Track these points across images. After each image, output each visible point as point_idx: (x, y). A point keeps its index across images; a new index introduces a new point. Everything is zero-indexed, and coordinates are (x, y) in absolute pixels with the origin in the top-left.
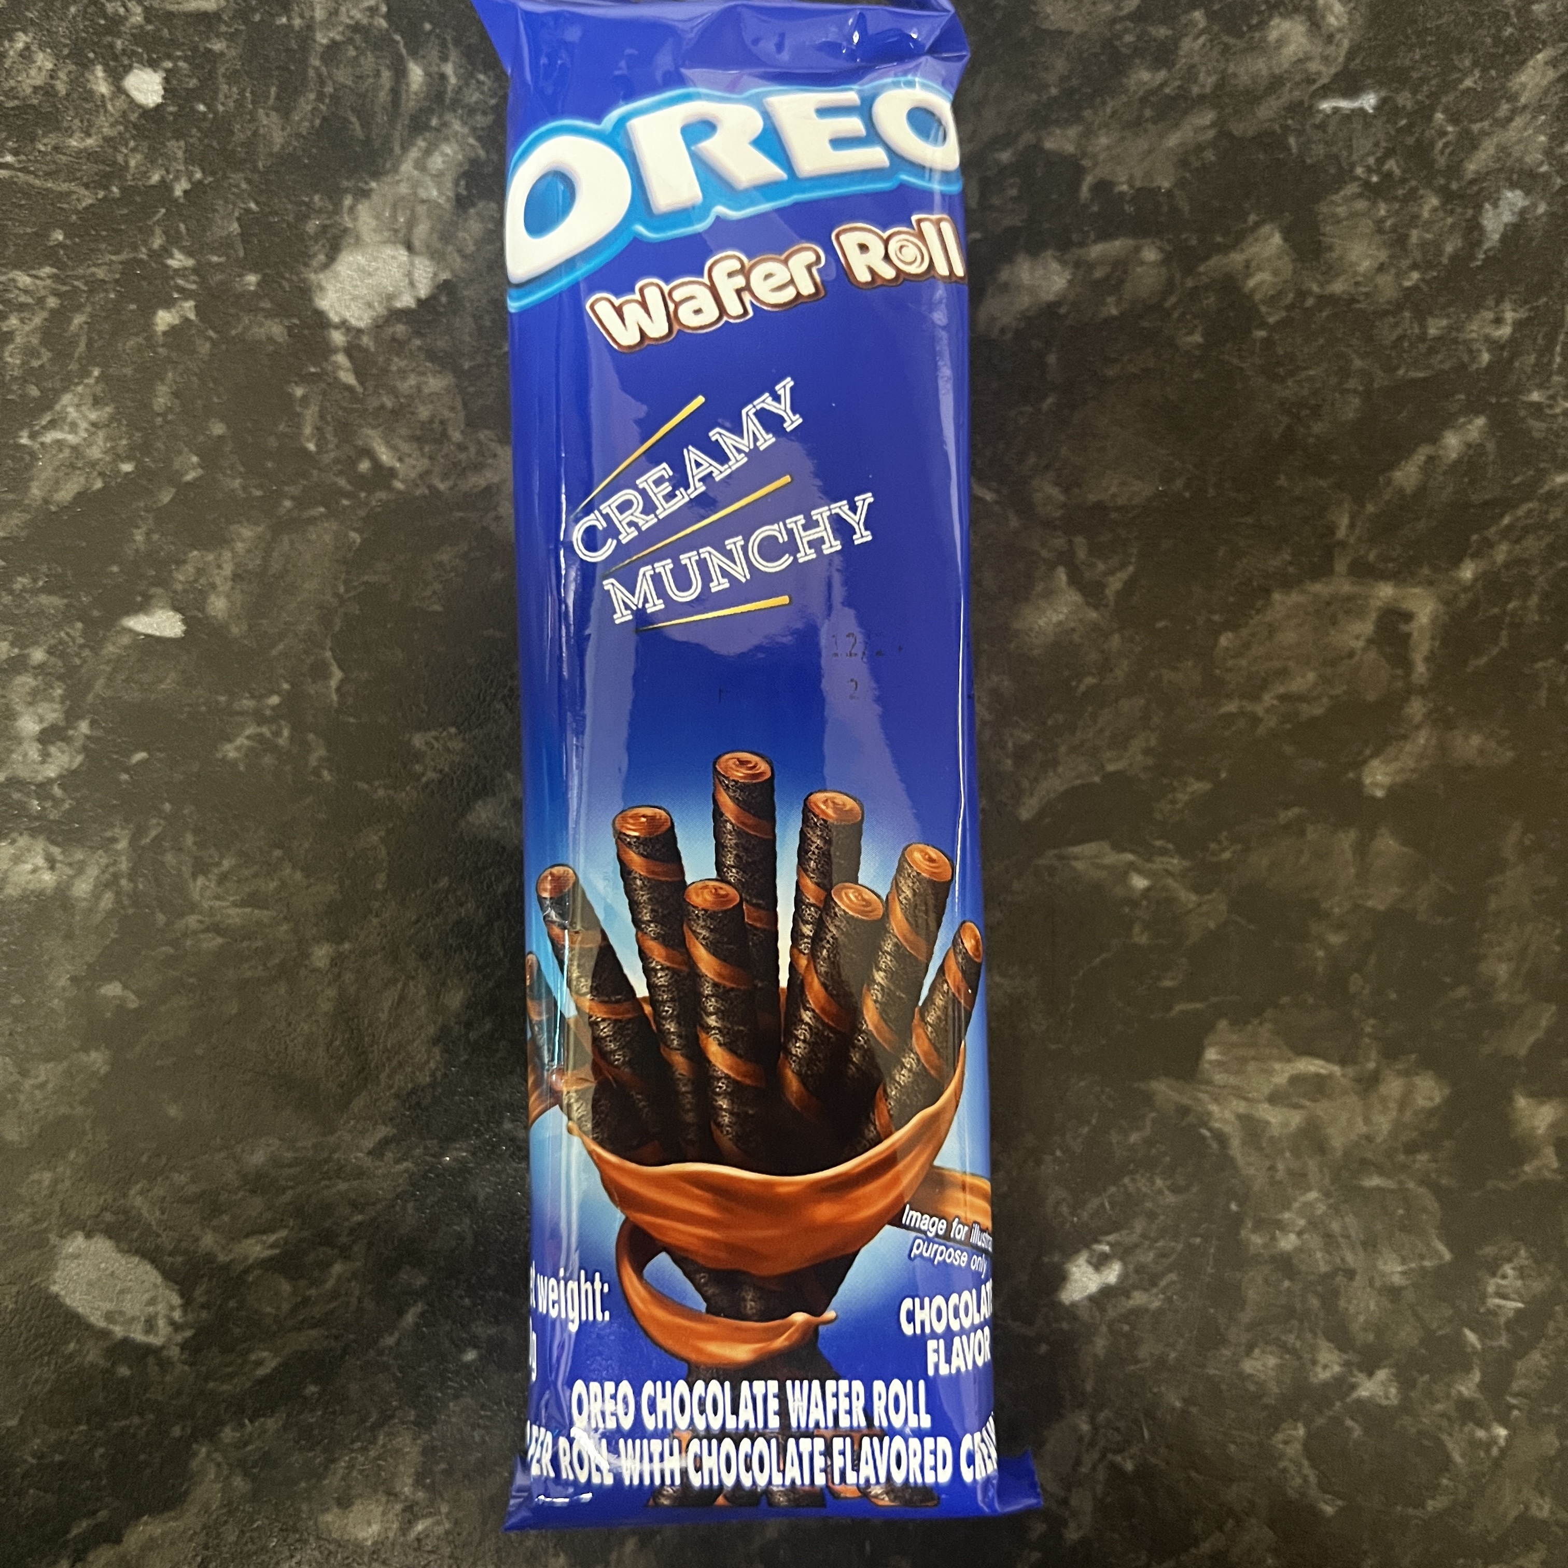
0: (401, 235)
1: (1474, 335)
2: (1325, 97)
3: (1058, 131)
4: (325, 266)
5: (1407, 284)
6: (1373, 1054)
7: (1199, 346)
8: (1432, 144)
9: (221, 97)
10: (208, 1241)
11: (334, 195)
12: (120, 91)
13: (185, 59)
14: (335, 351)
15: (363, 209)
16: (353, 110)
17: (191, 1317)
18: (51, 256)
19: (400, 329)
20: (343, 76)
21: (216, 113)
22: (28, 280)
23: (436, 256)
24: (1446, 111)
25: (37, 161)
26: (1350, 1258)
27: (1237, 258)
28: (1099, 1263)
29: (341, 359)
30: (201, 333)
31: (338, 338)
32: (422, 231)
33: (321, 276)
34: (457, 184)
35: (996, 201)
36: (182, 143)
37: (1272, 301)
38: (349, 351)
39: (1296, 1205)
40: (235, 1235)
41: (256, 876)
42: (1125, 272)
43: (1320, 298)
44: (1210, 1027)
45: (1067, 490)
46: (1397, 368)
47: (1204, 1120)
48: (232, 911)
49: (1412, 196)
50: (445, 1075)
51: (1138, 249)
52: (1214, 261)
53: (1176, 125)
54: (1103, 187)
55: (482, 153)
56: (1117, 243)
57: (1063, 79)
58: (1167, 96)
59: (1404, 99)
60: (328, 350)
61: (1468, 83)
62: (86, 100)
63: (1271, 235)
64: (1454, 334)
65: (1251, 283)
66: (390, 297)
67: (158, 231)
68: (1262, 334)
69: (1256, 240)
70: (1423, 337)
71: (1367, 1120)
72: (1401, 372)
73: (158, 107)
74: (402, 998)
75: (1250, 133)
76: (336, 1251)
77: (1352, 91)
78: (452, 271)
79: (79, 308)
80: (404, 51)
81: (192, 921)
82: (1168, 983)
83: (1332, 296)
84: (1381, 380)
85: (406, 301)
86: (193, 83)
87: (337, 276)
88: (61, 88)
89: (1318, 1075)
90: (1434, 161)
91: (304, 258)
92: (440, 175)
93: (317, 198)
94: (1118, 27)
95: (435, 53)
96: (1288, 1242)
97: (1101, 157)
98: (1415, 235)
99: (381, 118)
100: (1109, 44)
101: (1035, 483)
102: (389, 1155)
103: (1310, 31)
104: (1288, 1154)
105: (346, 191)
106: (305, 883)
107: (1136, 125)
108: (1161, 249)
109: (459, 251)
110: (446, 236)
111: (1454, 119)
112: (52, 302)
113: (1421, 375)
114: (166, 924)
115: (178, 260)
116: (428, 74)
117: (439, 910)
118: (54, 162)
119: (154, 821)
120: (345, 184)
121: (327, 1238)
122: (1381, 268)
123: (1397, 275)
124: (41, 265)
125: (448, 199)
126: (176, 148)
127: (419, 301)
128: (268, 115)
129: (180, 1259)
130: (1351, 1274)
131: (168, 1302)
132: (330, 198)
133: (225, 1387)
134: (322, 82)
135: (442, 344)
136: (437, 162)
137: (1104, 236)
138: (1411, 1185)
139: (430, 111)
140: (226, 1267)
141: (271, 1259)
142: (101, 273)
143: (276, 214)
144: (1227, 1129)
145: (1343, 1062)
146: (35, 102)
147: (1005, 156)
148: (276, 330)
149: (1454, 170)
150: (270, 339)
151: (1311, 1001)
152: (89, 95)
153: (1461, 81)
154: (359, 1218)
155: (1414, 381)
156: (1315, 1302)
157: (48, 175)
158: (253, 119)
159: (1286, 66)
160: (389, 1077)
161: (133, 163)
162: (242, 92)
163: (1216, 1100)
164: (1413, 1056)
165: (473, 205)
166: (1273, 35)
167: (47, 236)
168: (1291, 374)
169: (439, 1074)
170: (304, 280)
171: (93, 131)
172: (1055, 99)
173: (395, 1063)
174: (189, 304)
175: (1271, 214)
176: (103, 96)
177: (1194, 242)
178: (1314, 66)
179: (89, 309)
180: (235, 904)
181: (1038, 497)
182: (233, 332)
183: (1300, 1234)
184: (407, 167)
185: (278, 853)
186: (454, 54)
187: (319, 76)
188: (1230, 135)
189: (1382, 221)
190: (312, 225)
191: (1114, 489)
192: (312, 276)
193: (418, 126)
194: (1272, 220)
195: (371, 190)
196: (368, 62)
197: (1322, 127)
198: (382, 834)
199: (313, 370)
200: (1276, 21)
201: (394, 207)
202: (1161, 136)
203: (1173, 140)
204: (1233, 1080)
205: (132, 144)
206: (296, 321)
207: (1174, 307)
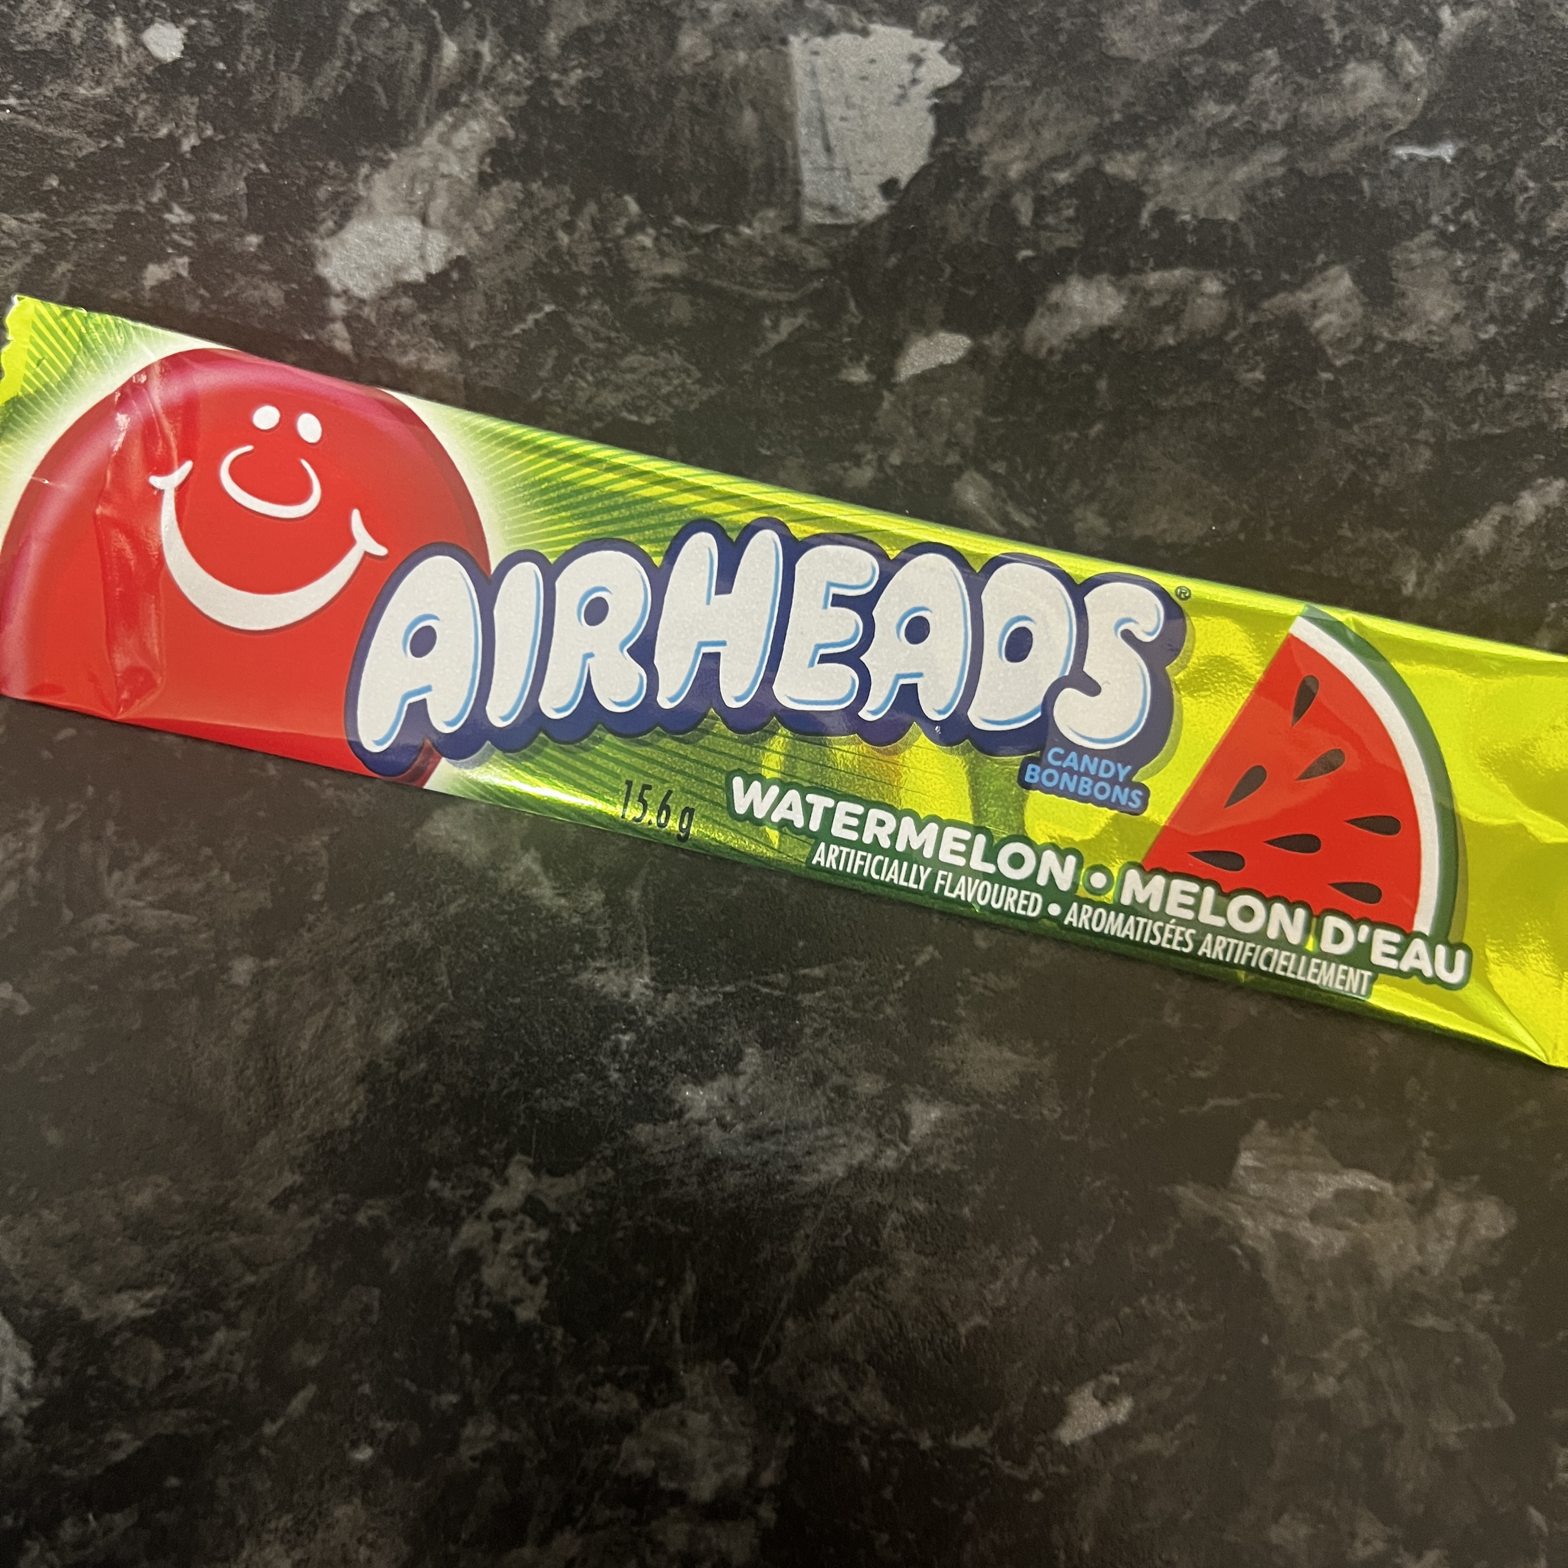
0: (417, 207)
1: (1554, 395)
2: (1400, 144)
3: (1119, 156)
4: (332, 233)
5: (1484, 336)
6: (1431, 1173)
7: (1259, 383)
8: (1513, 198)
9: (243, 58)
10: (74, 1293)
11: (351, 162)
12: (137, 43)
13: (210, 17)
14: (333, 320)
15: (380, 179)
16: (380, 80)
17: (42, 1382)
18: (41, 200)
19: (406, 303)
20: (374, 46)
21: (235, 71)
22: (14, 223)
23: (452, 231)
24: (1527, 166)
25: (40, 106)
26: (1396, 1409)
27: (1305, 297)
28: (1107, 1398)
29: (339, 328)
30: (193, 291)
31: (338, 306)
32: (440, 204)
33: (327, 242)
34: (481, 162)
35: (1050, 220)
36: (196, 100)
37: (1340, 343)
38: (349, 320)
39: (1337, 1344)
40: (104, 1291)
41: (177, 875)
42: (1185, 303)
43: (1391, 345)
44: (1248, 1128)
45: (1112, 524)
46: (1473, 421)
47: (1235, 1235)
48: (150, 912)
49: (1491, 248)
50: (368, 1119)
51: (1198, 281)
52: (1280, 299)
53: (1245, 159)
54: (1164, 216)
55: (511, 133)
56: (1177, 272)
57: (1127, 105)
58: (1236, 130)
59: (1484, 151)
60: (326, 319)
61: (1551, 141)
62: (101, 50)
63: (1340, 276)
64: (1532, 392)
65: (1318, 324)
66: (398, 269)
67: (159, 184)
68: (1326, 376)
69: (1324, 280)
70: (1499, 393)
71: (1421, 1249)
72: (1476, 426)
73: (176, 62)
74: (327, 1027)
75: (1321, 173)
76: (220, 1317)
77: (1428, 141)
78: (468, 248)
79: (64, 256)
80: (440, 27)
81: (102, 920)
82: (1201, 1074)
83: (1403, 343)
84: (1454, 432)
85: (416, 274)
86: (215, 41)
87: (343, 243)
88: (77, 36)
89: (1367, 1192)
90: (1515, 216)
91: (312, 223)
92: (464, 150)
93: (332, 164)
94: (1187, 59)
95: (472, 32)
96: (1326, 1387)
97: (1164, 186)
98: (1492, 289)
99: (409, 90)
100: (1176, 74)
101: (1078, 512)
102: (294, 1208)
103: (1387, 77)
104: (1330, 1283)
105: (363, 159)
106: (234, 887)
107: (1201, 156)
108: (1224, 283)
109: (478, 229)
110: (465, 210)
111: (1536, 175)
112: (37, 248)
113: (1498, 431)
114: (73, 922)
115: (177, 216)
116: (462, 51)
117: (381, 928)
118: (59, 108)
119: (72, 806)
120: (364, 152)
121: (211, 1300)
122: (1456, 319)
123: (1473, 327)
124: (31, 211)
125: (471, 176)
126: (190, 104)
127: (429, 276)
128: (290, 79)
129: (37, 1312)
130: (1398, 1431)
131: (18, 1364)
132: (346, 165)
133: (70, 1473)
134: (350, 50)
135: (449, 321)
136: (462, 138)
137: (1164, 264)
138: (1470, 1329)
139: (461, 87)
140: (91, 1326)
141: (144, 1319)
142: (92, 222)
143: (287, 176)
144: (1262, 1248)
145: (1395, 1179)
146: (48, 48)
147: (1063, 177)
148: (274, 294)
149: (1535, 225)
150: (265, 303)
151: (1362, 1106)
152: (104, 45)
153: (1544, 139)
154: (250, 1279)
155: (1489, 438)
156: (1355, 1462)
157: (51, 120)
158: (274, 81)
159: (1361, 110)
160: (304, 1117)
161: (141, 114)
162: (266, 53)
163: (1250, 1214)
164: (1476, 1178)
165: (497, 183)
166: (1348, 78)
167: (41, 181)
168: (1358, 419)
169: (361, 1117)
170: (308, 246)
171: (105, 80)
172: (1117, 124)
173: (311, 1101)
174: (183, 262)
175: (1343, 255)
176: (119, 47)
177: (1258, 277)
178: (1391, 113)
179: (75, 257)
180: (152, 905)
181: (1079, 527)
182: (227, 293)
183: (1340, 1379)
184: (430, 141)
185: (207, 851)
186: (491, 32)
187: (348, 43)
188: (1300, 174)
189: (1459, 271)
190: (323, 192)
191: (1162, 526)
192: (317, 242)
193: (447, 100)
194: (1342, 261)
195: (390, 161)
196: (402, 33)
197: (1397, 173)
198: (326, 838)
199: (307, 337)
200: (1351, 65)
201: (413, 179)
202: (1228, 169)
203: (1240, 174)
204: (1271, 1192)
205: (143, 96)
206: (295, 286)
207: (1235, 342)
